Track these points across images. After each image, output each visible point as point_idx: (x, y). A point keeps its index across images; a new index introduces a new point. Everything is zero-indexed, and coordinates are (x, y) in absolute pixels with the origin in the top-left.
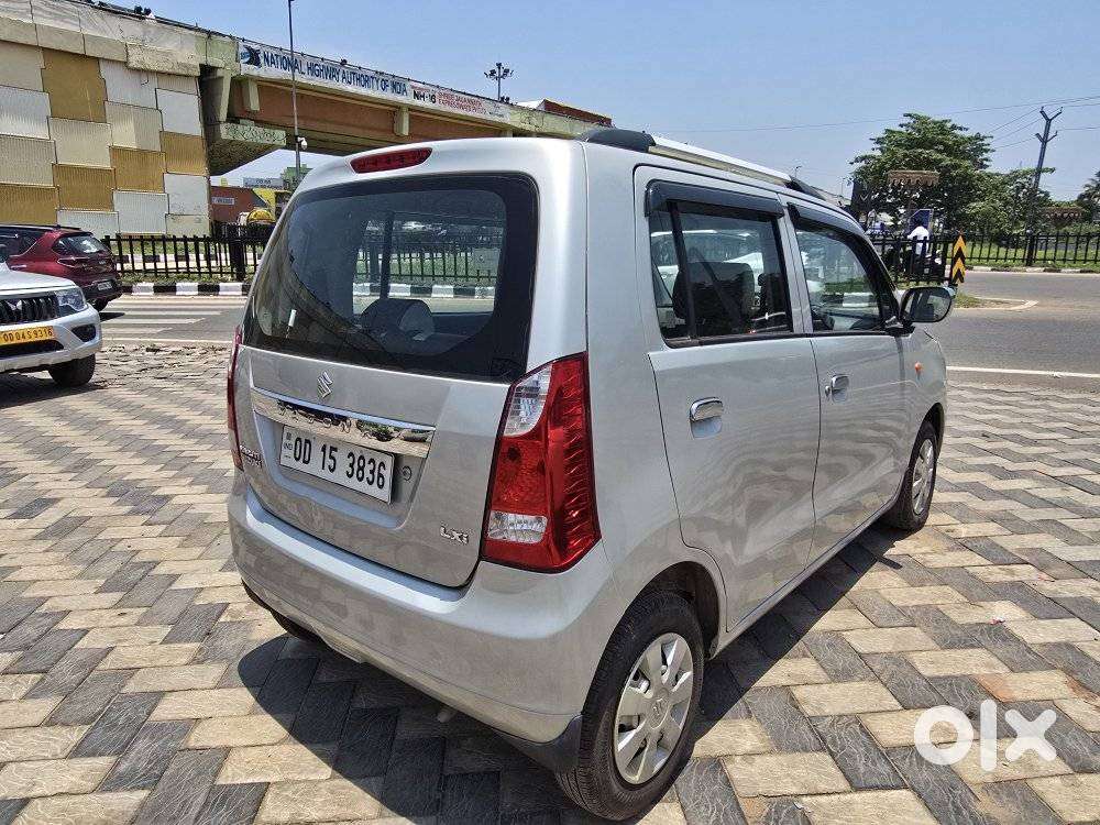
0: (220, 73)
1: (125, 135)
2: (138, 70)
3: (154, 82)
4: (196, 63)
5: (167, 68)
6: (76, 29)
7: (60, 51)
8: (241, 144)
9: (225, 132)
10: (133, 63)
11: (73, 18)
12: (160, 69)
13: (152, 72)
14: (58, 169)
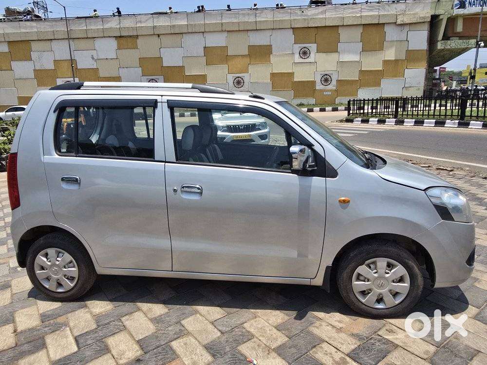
0: (441, 17)
1: (390, 54)
2: (401, 25)
3: (407, 28)
4: (429, 15)
5: (414, 21)
6: (377, 13)
7: (369, 24)
8: (448, 50)
9: (440, 46)
10: (399, 22)
11: (376, 9)
12: (411, 22)
13: (407, 24)
14: (361, 72)
